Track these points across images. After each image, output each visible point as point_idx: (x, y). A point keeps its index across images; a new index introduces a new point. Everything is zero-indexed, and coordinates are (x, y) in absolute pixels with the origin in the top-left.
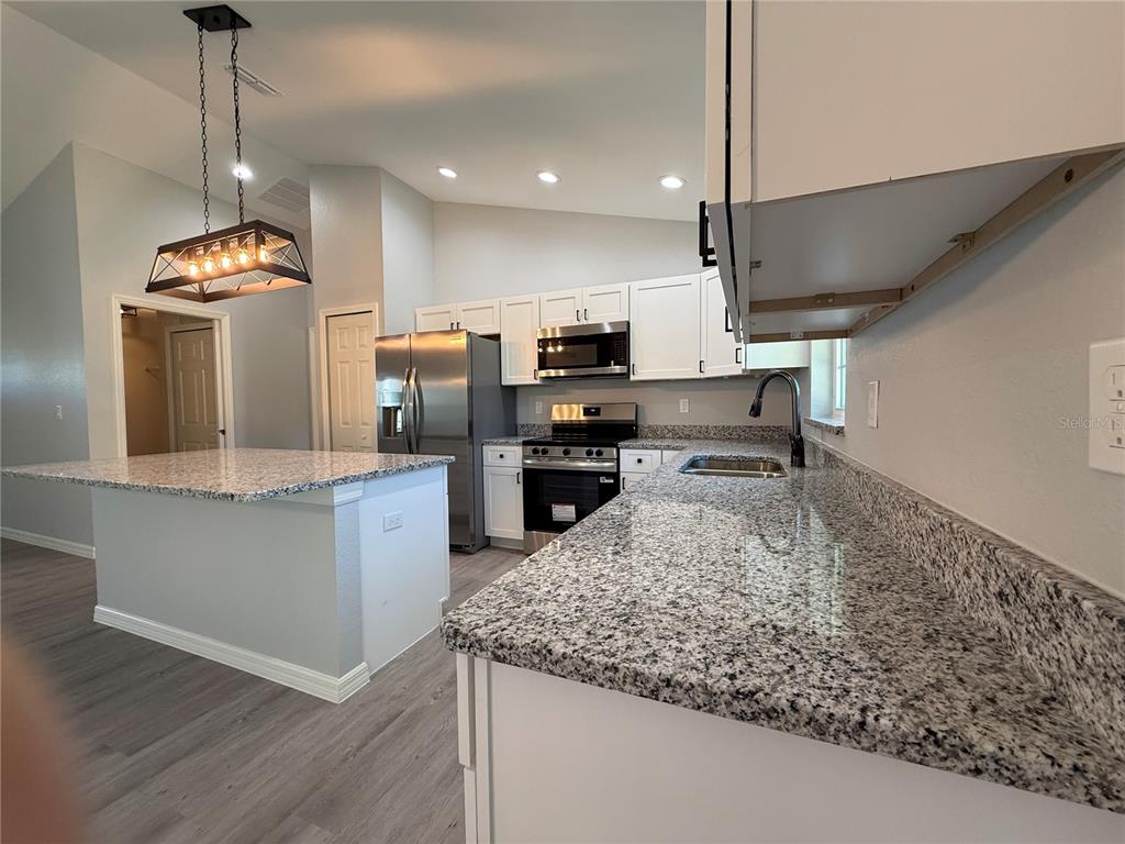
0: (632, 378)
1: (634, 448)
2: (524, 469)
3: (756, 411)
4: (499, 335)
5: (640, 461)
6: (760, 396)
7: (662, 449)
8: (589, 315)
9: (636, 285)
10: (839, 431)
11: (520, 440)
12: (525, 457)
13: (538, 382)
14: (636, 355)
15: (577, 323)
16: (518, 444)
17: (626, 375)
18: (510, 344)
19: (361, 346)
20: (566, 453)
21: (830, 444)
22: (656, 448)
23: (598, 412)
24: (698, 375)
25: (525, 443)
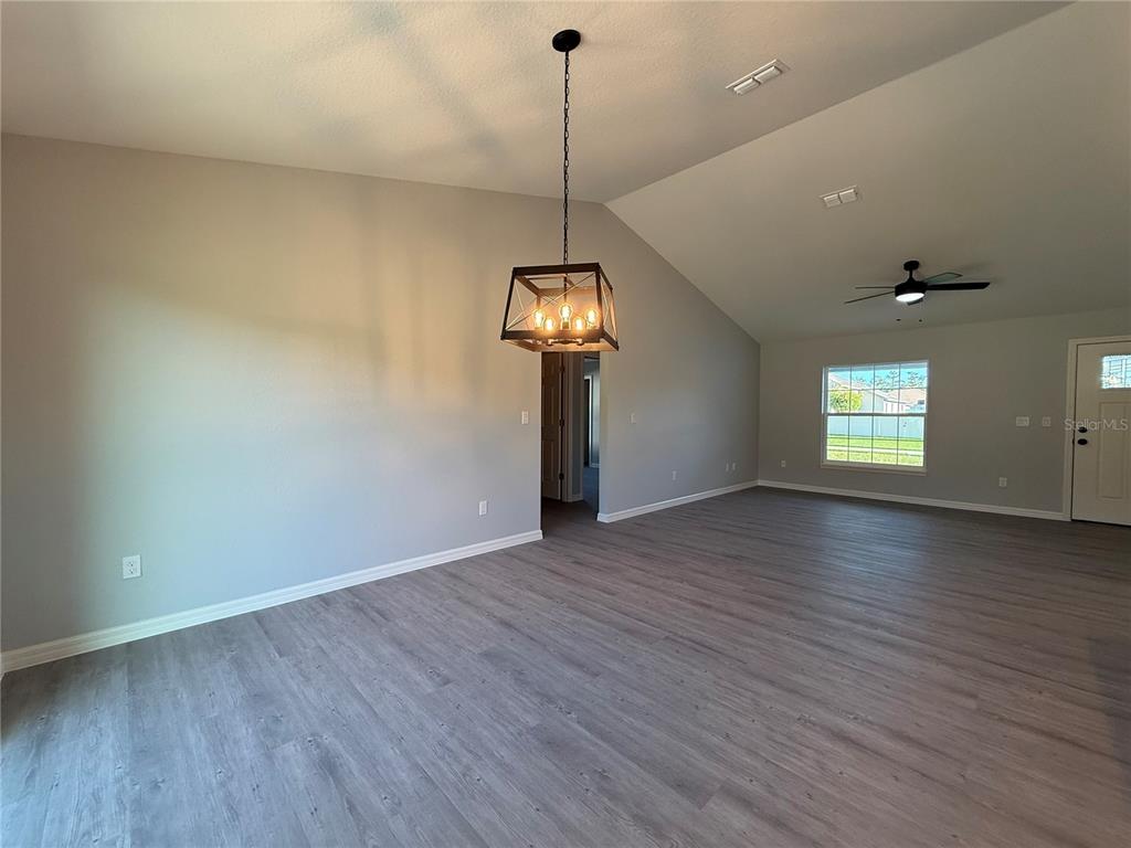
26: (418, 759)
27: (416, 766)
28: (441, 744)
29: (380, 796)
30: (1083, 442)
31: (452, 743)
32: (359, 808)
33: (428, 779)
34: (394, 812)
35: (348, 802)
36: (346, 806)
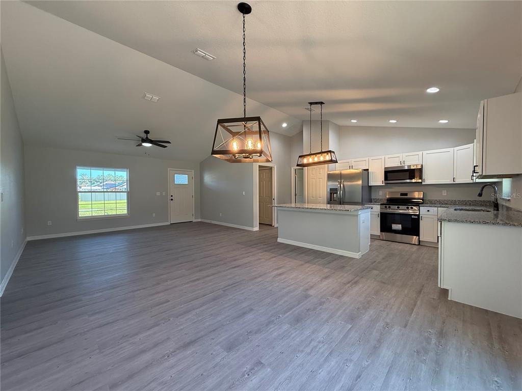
0: (423, 183)
1: (426, 206)
2: (381, 213)
3: (480, 195)
4: (368, 170)
5: (428, 211)
6: (482, 190)
7: (438, 207)
8: (405, 163)
9: (425, 152)
10: (509, 200)
11: (380, 203)
12: (381, 208)
13: (384, 184)
14: (425, 176)
15: (400, 165)
16: (378, 205)
17: (421, 182)
18: (372, 172)
19: (319, 174)
20: (398, 207)
21: (507, 204)
22: (435, 207)
23: (406, 194)
24: (452, 182)
25: (381, 204)
26: (322, 360)
27: (326, 360)
28: (310, 354)
29: (347, 368)
30: (172, 200)
31: (308, 350)
32: (357, 373)
33: (330, 353)
34: (351, 361)
35: (357, 380)
36: (359, 380)
